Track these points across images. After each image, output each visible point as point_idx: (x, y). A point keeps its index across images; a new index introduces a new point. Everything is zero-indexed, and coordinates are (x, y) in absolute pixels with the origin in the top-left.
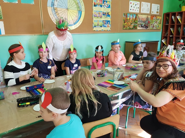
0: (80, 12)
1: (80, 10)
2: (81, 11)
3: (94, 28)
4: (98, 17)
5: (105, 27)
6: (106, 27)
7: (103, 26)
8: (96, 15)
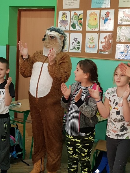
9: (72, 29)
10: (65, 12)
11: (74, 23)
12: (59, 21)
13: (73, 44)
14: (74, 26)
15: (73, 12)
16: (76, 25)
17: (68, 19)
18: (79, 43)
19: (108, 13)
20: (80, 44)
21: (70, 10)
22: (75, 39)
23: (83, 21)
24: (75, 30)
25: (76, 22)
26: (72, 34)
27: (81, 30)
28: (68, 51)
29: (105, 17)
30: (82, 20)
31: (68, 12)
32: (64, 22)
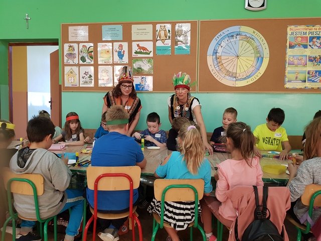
0: (260, 59)
1: (260, 56)
2: (263, 58)
3: (287, 83)
4: (296, 66)
5: (313, 81)
6: (316, 82)
7: (309, 80)
8: (292, 63)
9: (81, 62)
10: (72, 44)
11: (83, 56)
12: (65, 54)
13: (83, 78)
14: (83, 59)
15: (81, 45)
16: (86, 58)
17: (76, 52)
18: (90, 76)
19: (121, 46)
20: (93, 78)
21: (78, 43)
22: (86, 73)
23: (94, 55)
24: (85, 63)
25: (85, 55)
26: (81, 67)
27: (93, 63)
28: (78, 86)
29: (118, 50)
30: (93, 53)
31: (75, 45)
32: (71, 55)
